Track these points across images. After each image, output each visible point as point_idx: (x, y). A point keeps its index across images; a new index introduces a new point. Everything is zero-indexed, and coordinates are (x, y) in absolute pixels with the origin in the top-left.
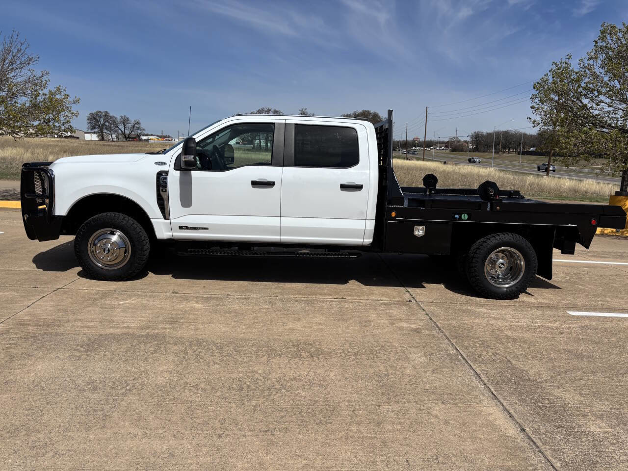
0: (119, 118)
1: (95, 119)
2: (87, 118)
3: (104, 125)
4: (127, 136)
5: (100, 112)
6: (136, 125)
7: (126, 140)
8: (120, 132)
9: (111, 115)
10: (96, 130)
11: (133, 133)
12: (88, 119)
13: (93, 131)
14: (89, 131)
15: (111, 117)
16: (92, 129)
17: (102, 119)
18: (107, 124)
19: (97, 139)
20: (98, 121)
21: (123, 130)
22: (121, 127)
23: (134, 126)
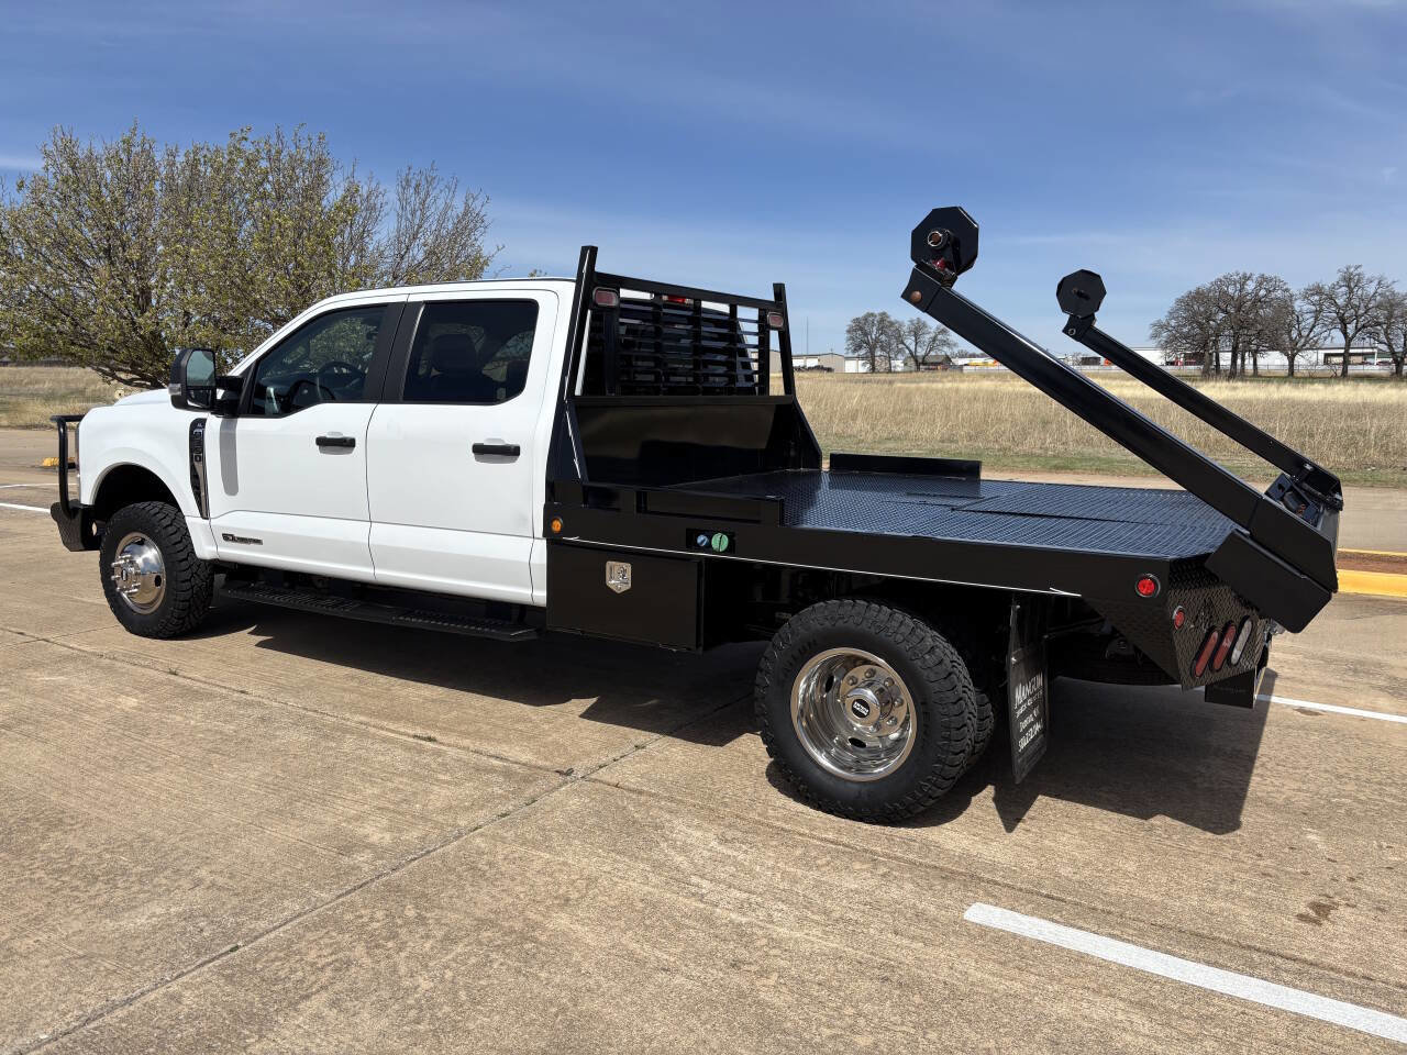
0: (907, 323)
1: (861, 329)
2: (847, 328)
3: (877, 340)
4: (920, 361)
5: (872, 314)
6: (940, 337)
7: (918, 369)
8: (907, 352)
9: (892, 319)
10: (862, 352)
11: (932, 353)
12: (848, 331)
13: (856, 355)
14: (850, 355)
15: (892, 324)
16: (855, 351)
17: (875, 328)
18: (883, 338)
19: (862, 370)
20: (866, 334)
21: (912, 347)
22: (910, 342)
23: (934, 339)
